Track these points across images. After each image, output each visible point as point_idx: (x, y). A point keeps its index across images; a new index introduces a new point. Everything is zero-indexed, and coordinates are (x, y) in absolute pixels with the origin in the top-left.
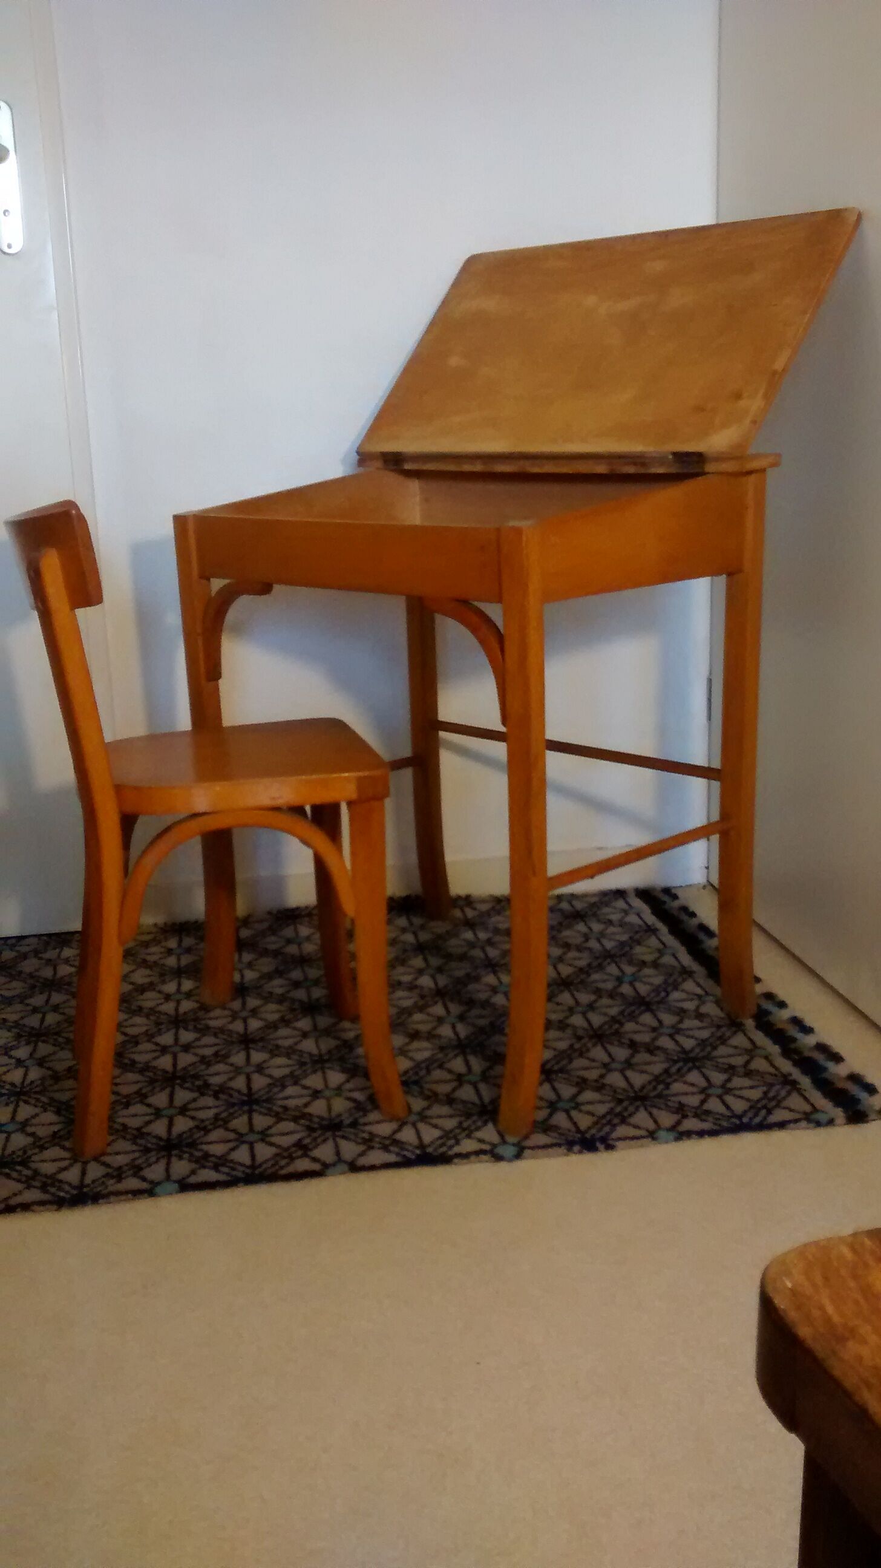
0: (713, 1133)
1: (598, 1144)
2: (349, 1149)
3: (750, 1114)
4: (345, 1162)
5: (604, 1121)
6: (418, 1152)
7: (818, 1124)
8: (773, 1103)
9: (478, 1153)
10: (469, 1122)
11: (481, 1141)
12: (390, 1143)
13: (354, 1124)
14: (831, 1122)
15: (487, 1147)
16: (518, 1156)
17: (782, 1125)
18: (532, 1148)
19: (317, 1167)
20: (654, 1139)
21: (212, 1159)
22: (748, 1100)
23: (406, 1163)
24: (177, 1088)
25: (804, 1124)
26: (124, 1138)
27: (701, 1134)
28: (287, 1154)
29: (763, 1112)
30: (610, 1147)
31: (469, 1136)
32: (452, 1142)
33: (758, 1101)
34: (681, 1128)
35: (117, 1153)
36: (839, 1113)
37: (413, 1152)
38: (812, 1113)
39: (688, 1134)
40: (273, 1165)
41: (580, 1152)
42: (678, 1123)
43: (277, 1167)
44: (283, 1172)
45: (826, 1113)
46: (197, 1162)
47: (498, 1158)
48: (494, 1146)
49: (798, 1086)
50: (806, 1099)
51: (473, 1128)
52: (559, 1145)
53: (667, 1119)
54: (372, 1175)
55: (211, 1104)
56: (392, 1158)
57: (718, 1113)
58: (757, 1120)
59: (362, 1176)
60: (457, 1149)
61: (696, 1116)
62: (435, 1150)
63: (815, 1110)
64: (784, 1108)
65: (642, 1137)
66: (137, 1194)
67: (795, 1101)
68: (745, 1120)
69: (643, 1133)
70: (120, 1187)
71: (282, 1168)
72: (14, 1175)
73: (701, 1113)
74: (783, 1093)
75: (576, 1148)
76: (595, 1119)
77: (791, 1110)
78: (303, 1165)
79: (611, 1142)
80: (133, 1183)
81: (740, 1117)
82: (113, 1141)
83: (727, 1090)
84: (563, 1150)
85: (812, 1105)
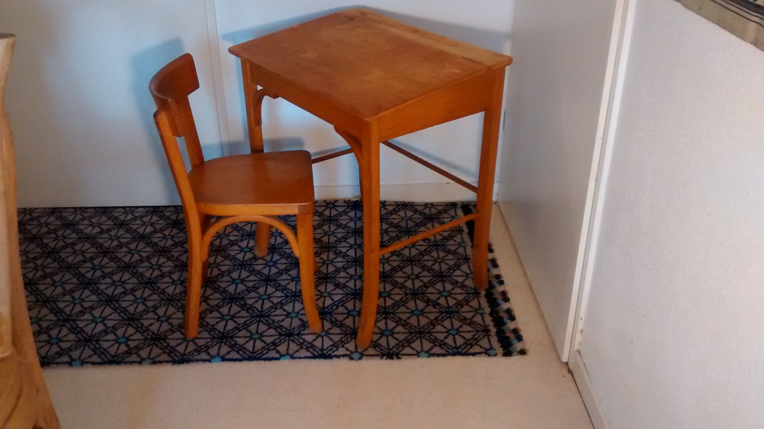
0: (444, 355)
1: (394, 357)
2: (293, 347)
3: (463, 347)
4: (290, 355)
5: (401, 344)
6: (320, 352)
7: (490, 355)
8: (475, 342)
9: (345, 356)
10: (345, 338)
11: (347, 349)
12: (310, 346)
13: (299, 334)
14: (496, 355)
15: (348, 353)
16: (360, 359)
17: (474, 354)
18: (367, 356)
19: (278, 356)
20: (419, 356)
21: (238, 346)
22: (465, 338)
23: (314, 357)
24: (233, 304)
25: (483, 355)
26: (206, 330)
27: (438, 355)
28: (267, 348)
29: (469, 346)
30: (399, 358)
31: (343, 346)
32: (335, 349)
33: (469, 340)
34: (432, 352)
35: (201, 338)
36: (500, 350)
37: (318, 353)
38: (489, 349)
39: (433, 355)
40: (260, 353)
41: (386, 359)
42: (432, 348)
43: (262, 354)
44: (263, 357)
45: (495, 350)
46: (231, 347)
47: (352, 359)
48: (352, 352)
49: (489, 333)
50: (490, 341)
51: (346, 342)
52: (378, 355)
53: (427, 345)
54: (299, 360)
55: (245, 315)
56: (309, 354)
57: (449, 345)
58: (464, 351)
59: (296, 361)
60: (336, 353)
61: (440, 346)
62: (327, 352)
63: (491, 348)
64: (479, 345)
65: (414, 355)
66: (204, 361)
67: (484, 343)
68: (460, 350)
69: (415, 352)
70: (198, 357)
71: (264, 354)
72: (160, 345)
73: (442, 344)
74: (481, 337)
75: (385, 357)
76: (398, 342)
77: (481, 347)
78: (272, 354)
79: (400, 356)
80: (204, 356)
81: (457, 348)
82: (201, 331)
83: (458, 331)
84: (379, 358)
85: (491, 345)
